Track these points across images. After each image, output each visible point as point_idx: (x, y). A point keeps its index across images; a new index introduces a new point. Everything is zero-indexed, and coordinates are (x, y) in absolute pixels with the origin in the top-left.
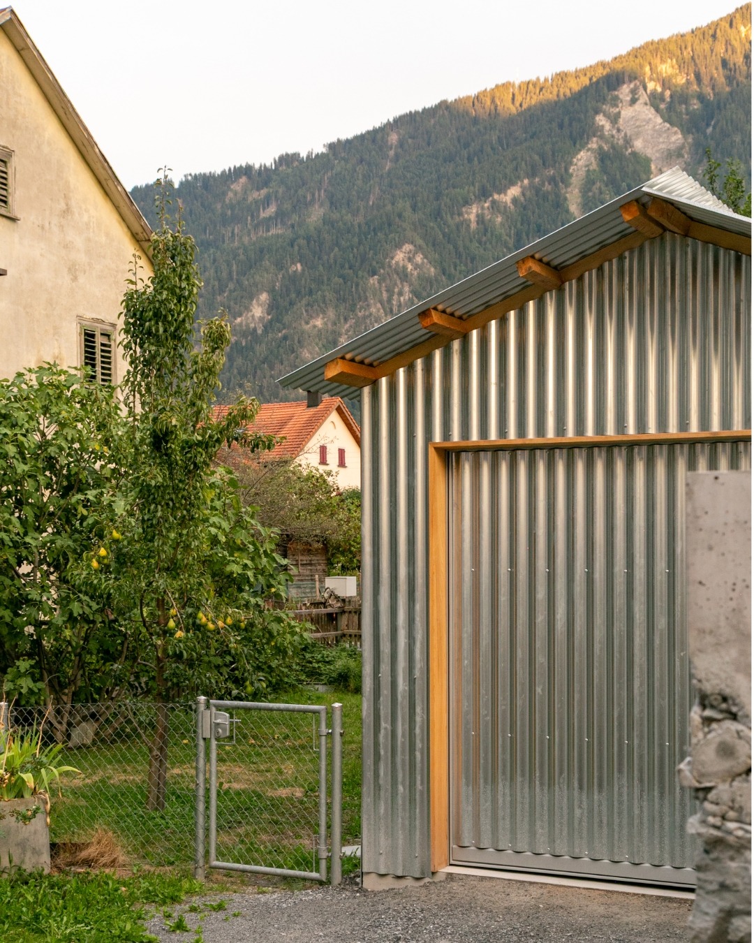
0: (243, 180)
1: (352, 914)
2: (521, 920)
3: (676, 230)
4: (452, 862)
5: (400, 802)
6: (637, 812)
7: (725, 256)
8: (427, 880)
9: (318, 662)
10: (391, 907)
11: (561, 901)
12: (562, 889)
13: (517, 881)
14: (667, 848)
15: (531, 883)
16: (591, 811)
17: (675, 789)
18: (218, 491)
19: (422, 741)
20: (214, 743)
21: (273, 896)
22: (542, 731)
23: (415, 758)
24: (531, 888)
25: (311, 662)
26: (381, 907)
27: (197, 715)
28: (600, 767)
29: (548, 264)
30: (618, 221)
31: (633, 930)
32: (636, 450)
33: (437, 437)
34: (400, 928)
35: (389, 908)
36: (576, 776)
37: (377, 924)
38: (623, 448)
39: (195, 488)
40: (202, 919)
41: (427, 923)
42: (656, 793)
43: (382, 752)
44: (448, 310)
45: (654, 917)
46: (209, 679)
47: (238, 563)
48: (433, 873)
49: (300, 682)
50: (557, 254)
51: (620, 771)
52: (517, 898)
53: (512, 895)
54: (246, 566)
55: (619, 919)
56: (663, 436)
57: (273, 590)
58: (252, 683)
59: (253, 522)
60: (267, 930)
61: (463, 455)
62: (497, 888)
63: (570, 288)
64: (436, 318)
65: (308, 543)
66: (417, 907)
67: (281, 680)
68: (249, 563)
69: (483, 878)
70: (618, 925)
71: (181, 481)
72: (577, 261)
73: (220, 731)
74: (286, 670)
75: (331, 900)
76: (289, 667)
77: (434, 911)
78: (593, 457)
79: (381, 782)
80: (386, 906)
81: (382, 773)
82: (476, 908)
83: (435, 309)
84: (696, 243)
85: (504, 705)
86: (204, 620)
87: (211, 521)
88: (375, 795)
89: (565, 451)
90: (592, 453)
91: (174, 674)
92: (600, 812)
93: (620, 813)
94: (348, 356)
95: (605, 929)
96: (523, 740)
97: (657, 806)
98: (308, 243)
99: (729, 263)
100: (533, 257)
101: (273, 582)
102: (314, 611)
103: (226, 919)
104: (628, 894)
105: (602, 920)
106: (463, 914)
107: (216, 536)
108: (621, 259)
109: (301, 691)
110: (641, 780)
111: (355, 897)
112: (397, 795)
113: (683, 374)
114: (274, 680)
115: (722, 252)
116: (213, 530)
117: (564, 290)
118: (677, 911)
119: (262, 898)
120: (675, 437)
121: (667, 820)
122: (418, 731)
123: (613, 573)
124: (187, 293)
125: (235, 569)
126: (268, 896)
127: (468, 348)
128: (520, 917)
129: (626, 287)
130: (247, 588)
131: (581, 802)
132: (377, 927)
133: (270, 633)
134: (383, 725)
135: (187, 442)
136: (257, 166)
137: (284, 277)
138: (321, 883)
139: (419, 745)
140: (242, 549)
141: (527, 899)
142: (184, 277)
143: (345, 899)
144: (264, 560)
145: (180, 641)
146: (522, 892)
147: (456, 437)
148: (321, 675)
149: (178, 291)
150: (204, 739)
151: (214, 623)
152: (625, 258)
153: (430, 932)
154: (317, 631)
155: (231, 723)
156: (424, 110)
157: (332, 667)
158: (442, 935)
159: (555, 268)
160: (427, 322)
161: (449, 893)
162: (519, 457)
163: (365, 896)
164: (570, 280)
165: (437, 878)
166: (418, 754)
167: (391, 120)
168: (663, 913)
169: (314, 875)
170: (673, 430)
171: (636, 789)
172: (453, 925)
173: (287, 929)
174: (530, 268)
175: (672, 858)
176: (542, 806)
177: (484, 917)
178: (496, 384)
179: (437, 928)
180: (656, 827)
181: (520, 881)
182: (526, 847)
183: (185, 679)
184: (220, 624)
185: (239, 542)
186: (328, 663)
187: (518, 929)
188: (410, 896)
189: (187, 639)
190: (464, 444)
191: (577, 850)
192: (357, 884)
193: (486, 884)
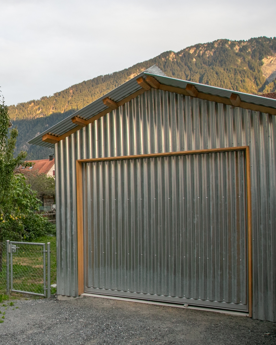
0: (33, 104)
1: (53, 309)
2: (107, 313)
3: (155, 87)
4: (85, 292)
5: (69, 273)
6: (145, 277)
7: (172, 95)
8: (77, 297)
9: (50, 228)
10: (65, 307)
11: (120, 306)
12: (120, 302)
13: (106, 299)
14: (155, 288)
15: (111, 299)
16: (130, 276)
17: (158, 270)
18: (19, 181)
19: (75, 254)
20: (12, 254)
21: (30, 301)
22: (114, 251)
23: (73, 260)
24: (111, 301)
25: (48, 228)
26: (62, 307)
27: (7, 246)
28: (133, 263)
29: (113, 100)
30: (136, 84)
31: (144, 317)
32: (144, 160)
33: (79, 158)
34: (67, 315)
35: (64, 307)
36: (125, 265)
37: (60, 313)
38: (140, 159)
39: (9, 178)
40: (6, 309)
41: (76, 313)
42: (152, 271)
43: (63, 258)
44: (81, 117)
45: (151, 312)
46: (14, 234)
47: (25, 201)
48: (79, 296)
49: (46, 234)
50: (116, 97)
51: (140, 264)
52: (106, 305)
53: (104, 303)
54: (27, 202)
55: (140, 313)
56: (153, 155)
57: (36, 208)
58: (26, 236)
59: (29, 189)
60: (26, 314)
61: (87, 163)
62: (100, 301)
63: (121, 108)
64: (77, 119)
65: (49, 196)
66: (73, 307)
67: (40, 233)
68: (28, 201)
69: (95, 297)
70: (139, 315)
71: (5, 176)
72: (122, 100)
73: (13, 250)
74: (41, 230)
75: (47, 303)
76: (42, 230)
77: (79, 309)
78: (130, 163)
79: (63, 267)
80: (64, 306)
81: (63, 264)
82: (92, 308)
83: (77, 116)
84: (162, 91)
85: (101, 243)
86: (12, 217)
87: (17, 189)
88: (61, 271)
89: (120, 161)
90: (129, 161)
91: (4, 233)
92: (133, 277)
93: (140, 278)
94: (50, 133)
95: (135, 316)
96: (108, 254)
97: (152, 275)
98: (50, 119)
99: (174, 97)
100: (108, 98)
101: (36, 206)
102: (49, 214)
103: (13, 309)
104: (142, 303)
105: (134, 313)
106: (88, 310)
107: (19, 193)
108: (137, 98)
109: (46, 236)
110: (147, 267)
111: (54, 303)
112: (68, 271)
113: (159, 134)
114: (38, 233)
115: (171, 93)
116: (18, 192)
117: (119, 109)
118: (159, 310)
119: (26, 302)
120: (157, 155)
121: (155, 279)
122: (74, 251)
123: (137, 200)
124: (6, 122)
125: (24, 202)
126: (28, 301)
127: (88, 129)
128: (107, 312)
129: (139, 106)
130: (29, 208)
131: (127, 274)
132: (60, 314)
133: (35, 220)
134: (63, 249)
135: (6, 165)
136: (36, 100)
137: (44, 128)
138: (44, 297)
139: (74, 256)
140: (26, 197)
141: (109, 305)
142: (5, 117)
143: (51, 303)
144: (33, 200)
145: (4, 223)
146: (107, 302)
147: (85, 158)
148: (51, 232)
149: (3, 121)
150: (9, 253)
151: (14, 218)
152: (138, 97)
153: (77, 316)
154: (50, 219)
155: (17, 248)
156: (79, 83)
157: (54, 230)
158: (81, 318)
159: (115, 102)
160: (74, 121)
161: (84, 302)
162: (105, 164)
163: (57, 302)
164: (121, 106)
165: (80, 297)
166: (74, 258)
167: (71, 87)
168: (155, 310)
169: (42, 295)
170: (156, 152)
171: (145, 269)
172: (85, 314)
173: (31, 314)
174: (107, 101)
175: (157, 292)
176: (114, 275)
177: (95, 311)
178: (97, 140)
179: (79, 315)
180: (152, 282)
181: (107, 299)
182: (109, 288)
183: (7, 234)
184: (16, 218)
185: (26, 195)
186: (53, 228)
187: (106, 316)
188: (71, 303)
189: (6, 223)
190: (88, 160)
191: (125, 289)
192: (56, 298)
193: (96, 299)
